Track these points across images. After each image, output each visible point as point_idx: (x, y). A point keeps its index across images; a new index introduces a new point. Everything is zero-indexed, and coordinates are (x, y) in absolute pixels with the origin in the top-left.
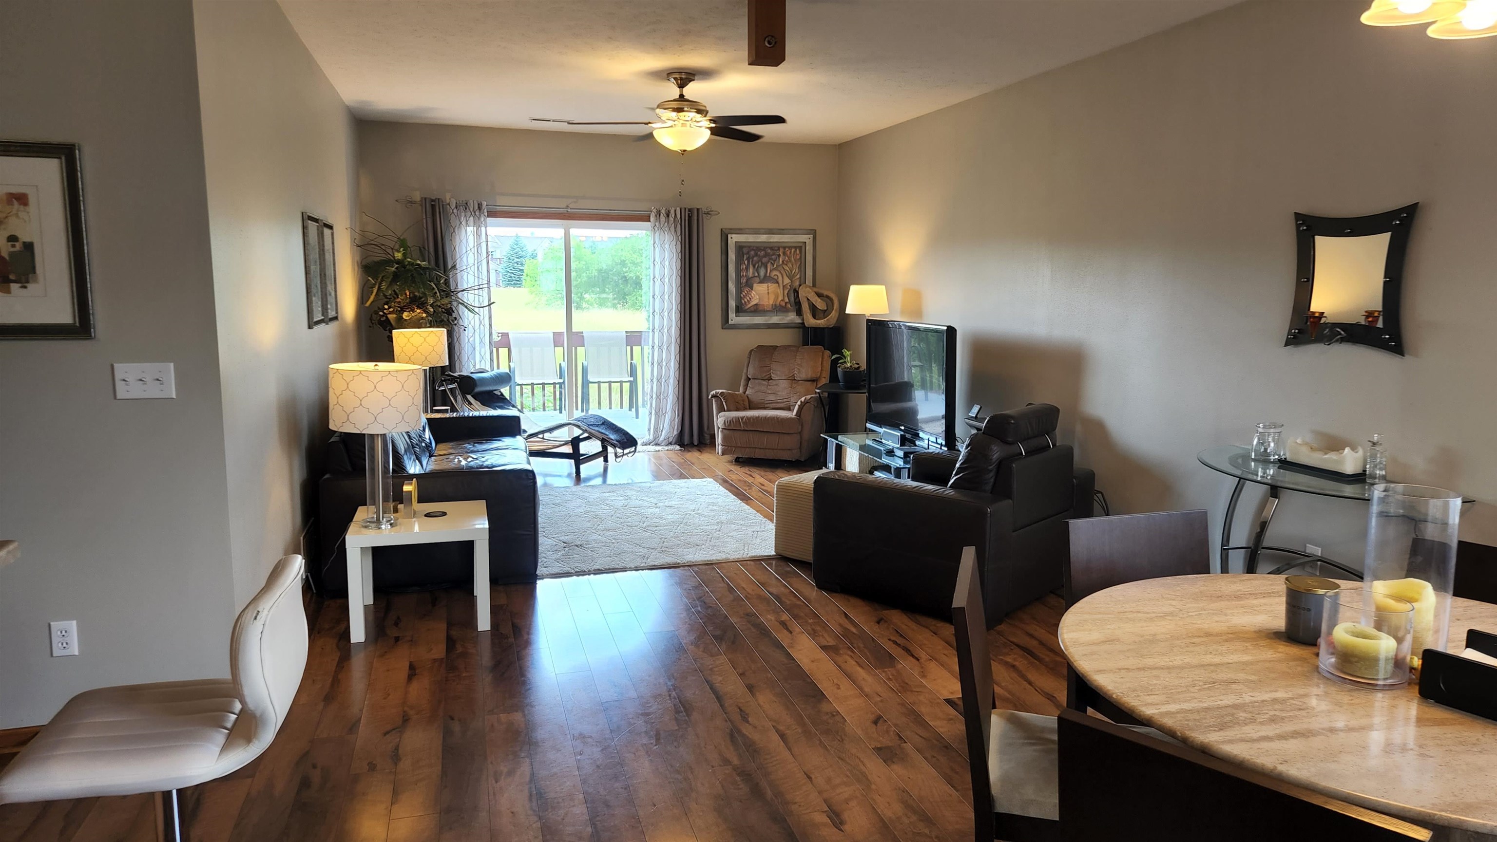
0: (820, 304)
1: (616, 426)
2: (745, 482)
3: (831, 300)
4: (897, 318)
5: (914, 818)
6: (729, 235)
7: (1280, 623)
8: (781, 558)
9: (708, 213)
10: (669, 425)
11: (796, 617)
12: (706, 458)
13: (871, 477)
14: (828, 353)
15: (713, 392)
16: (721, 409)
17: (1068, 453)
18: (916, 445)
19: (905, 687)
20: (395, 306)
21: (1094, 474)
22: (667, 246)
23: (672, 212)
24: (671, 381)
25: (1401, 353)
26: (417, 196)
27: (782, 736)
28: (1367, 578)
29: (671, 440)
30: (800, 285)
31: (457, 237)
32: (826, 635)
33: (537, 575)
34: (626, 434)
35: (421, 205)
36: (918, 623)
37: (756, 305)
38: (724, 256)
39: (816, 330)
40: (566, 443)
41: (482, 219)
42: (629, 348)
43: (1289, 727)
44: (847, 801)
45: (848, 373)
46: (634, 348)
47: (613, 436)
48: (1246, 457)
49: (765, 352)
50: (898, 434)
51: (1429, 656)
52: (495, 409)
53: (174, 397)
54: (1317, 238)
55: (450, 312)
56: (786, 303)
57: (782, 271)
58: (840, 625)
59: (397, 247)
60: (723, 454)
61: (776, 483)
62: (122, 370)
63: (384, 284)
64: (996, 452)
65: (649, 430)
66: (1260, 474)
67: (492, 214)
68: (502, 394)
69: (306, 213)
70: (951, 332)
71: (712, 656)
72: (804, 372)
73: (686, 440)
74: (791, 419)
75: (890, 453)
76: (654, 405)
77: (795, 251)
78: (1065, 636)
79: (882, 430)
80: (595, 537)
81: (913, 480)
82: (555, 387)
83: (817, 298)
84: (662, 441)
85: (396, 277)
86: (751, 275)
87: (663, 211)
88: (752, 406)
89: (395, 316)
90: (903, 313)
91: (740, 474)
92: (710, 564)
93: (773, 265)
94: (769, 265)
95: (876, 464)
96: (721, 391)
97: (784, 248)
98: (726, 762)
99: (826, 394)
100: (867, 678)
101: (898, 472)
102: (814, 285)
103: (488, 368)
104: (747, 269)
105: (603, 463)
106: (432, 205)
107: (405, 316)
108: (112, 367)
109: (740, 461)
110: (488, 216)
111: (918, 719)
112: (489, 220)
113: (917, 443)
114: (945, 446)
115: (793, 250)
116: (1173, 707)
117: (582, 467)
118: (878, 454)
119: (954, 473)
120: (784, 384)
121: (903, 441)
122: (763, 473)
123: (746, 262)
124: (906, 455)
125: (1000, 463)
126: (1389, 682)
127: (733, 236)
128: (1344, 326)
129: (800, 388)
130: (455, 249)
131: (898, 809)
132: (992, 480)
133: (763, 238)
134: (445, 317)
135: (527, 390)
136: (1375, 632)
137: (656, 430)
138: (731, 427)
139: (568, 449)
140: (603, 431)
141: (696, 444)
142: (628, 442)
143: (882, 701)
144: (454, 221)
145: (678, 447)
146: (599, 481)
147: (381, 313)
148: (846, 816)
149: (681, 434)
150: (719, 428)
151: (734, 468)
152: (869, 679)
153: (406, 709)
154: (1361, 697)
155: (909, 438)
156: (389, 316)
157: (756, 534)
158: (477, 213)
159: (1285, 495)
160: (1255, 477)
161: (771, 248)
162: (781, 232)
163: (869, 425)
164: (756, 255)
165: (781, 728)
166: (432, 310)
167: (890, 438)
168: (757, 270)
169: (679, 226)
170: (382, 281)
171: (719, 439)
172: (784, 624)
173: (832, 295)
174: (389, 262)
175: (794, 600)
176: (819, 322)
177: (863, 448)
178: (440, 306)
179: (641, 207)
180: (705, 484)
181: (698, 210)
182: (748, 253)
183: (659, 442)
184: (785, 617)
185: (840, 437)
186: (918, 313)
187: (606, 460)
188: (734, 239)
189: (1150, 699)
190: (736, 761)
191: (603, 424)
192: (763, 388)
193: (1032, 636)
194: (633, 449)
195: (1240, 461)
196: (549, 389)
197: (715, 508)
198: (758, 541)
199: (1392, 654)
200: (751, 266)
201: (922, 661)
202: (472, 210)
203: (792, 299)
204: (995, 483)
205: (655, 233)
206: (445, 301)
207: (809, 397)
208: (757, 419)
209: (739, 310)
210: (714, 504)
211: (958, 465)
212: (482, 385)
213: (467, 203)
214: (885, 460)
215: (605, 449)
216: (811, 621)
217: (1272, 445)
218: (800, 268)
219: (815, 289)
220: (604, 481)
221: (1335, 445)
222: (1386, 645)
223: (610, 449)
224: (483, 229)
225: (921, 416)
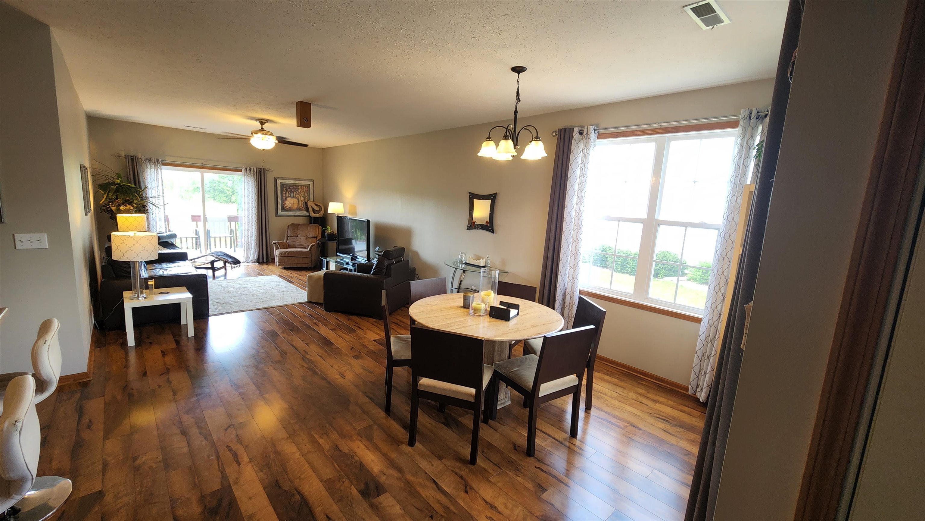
0: (316, 208)
1: (230, 256)
2: (290, 276)
3: (321, 207)
4: (348, 215)
5: (366, 372)
6: (278, 180)
7: (462, 305)
8: (310, 302)
9: (268, 171)
10: (253, 254)
11: (319, 321)
12: (271, 267)
13: (340, 271)
14: (320, 227)
15: (274, 242)
16: (277, 248)
17: (408, 262)
18: (356, 261)
19: (360, 338)
20: (115, 204)
21: (415, 269)
22: (250, 182)
23: (252, 169)
24: (253, 237)
25: (493, 233)
26: (123, 154)
27: (321, 357)
28: (480, 291)
29: (254, 261)
30: (308, 201)
31: (146, 174)
32: (331, 325)
33: (209, 315)
34: (235, 259)
35: (126, 158)
36: (361, 319)
37: (290, 207)
38: (275, 188)
39: (315, 218)
40: (208, 263)
41: (159, 166)
42: (229, 222)
43: (462, 326)
44: (345, 371)
45: (328, 234)
46: (231, 222)
47: (230, 260)
48: (457, 262)
49: (295, 227)
50: (350, 257)
51: (492, 308)
52: (169, 249)
53: (47, 248)
54: (474, 200)
55: (144, 206)
56: (302, 207)
57: (301, 195)
58: (336, 322)
59: (116, 177)
60: (279, 266)
61: (308, 276)
62: (18, 237)
63: (110, 193)
64: (386, 263)
65: (244, 257)
66: (461, 267)
67: (164, 164)
68: (172, 243)
69: (82, 164)
70: (368, 222)
71: (290, 336)
72: (311, 234)
73: (261, 260)
74: (307, 252)
75: (347, 264)
76: (246, 247)
77: (306, 188)
78: (411, 312)
79: (343, 256)
80: (230, 299)
81: (357, 272)
82: (192, 239)
83: (315, 206)
84: (250, 261)
85: (117, 191)
86: (287, 196)
87: (248, 168)
88: (290, 247)
89: (115, 208)
90: (349, 214)
91: (287, 273)
92: (282, 306)
93: (297, 192)
94: (295, 192)
95: (342, 268)
96: (277, 241)
97: (301, 186)
98: (303, 366)
99: (320, 243)
100: (347, 337)
101: (351, 270)
102: (314, 201)
103: (164, 231)
104: (286, 193)
105: (225, 271)
106: (132, 158)
107: (122, 208)
108: (14, 235)
109: (285, 268)
110: (162, 165)
111: (365, 347)
112: (163, 167)
113: (357, 260)
114: (367, 261)
115: (305, 187)
116: (437, 325)
117: (216, 273)
118: (343, 264)
119: (373, 269)
120: (303, 238)
121: (352, 259)
122: (296, 273)
123: (285, 191)
124: (353, 264)
125: (388, 265)
126: (484, 314)
127: (279, 180)
128: (481, 225)
129: (310, 240)
130: (145, 178)
131: (362, 370)
132: (385, 272)
133: (292, 182)
134: (142, 209)
135: (184, 240)
136: (481, 303)
137: (247, 256)
138: (282, 256)
139: (210, 266)
140: (225, 258)
141: (265, 262)
142: (236, 262)
143: (353, 343)
144: (144, 166)
145: (258, 264)
146: (223, 278)
147: (108, 207)
148: (345, 375)
149: (258, 259)
150: (276, 256)
151: (284, 271)
152: (348, 337)
153: (166, 366)
154: (478, 318)
155: (354, 258)
156: (112, 208)
157: (298, 295)
158: (156, 163)
159: (467, 273)
160: (459, 268)
161: (296, 186)
162: (299, 180)
163: (338, 254)
164: (289, 188)
165: (320, 354)
166: (136, 206)
167: (346, 258)
168: (290, 194)
169: (255, 175)
170: (109, 192)
171: (277, 260)
172: (315, 323)
173: (321, 205)
174: (114, 184)
175: (318, 316)
176: (316, 215)
177: (336, 262)
178: (139, 204)
179: (238, 166)
180: (273, 277)
181: (264, 169)
182: (286, 187)
183: (248, 262)
184: (315, 321)
185: (327, 258)
186: (355, 214)
187: (226, 270)
188: (279, 181)
189: (432, 324)
190: (306, 366)
191: (224, 255)
192: (294, 240)
193: (398, 319)
194: (239, 265)
195: (455, 263)
196: (190, 241)
197: (279, 286)
198: (300, 297)
199: (484, 308)
200: (287, 193)
201: (364, 330)
202: (153, 162)
203: (305, 206)
204: (386, 272)
205: (245, 176)
206: (142, 202)
207: (314, 243)
208: (293, 252)
209: (283, 209)
210: (279, 285)
211: (374, 267)
212: (163, 239)
213: (150, 159)
214: (345, 266)
215: (225, 265)
216: (325, 322)
217: (464, 258)
218: (308, 194)
219: (314, 202)
220: (225, 278)
221: (478, 258)
222: (483, 306)
223: (227, 265)
224: (159, 170)
225: (356, 250)
